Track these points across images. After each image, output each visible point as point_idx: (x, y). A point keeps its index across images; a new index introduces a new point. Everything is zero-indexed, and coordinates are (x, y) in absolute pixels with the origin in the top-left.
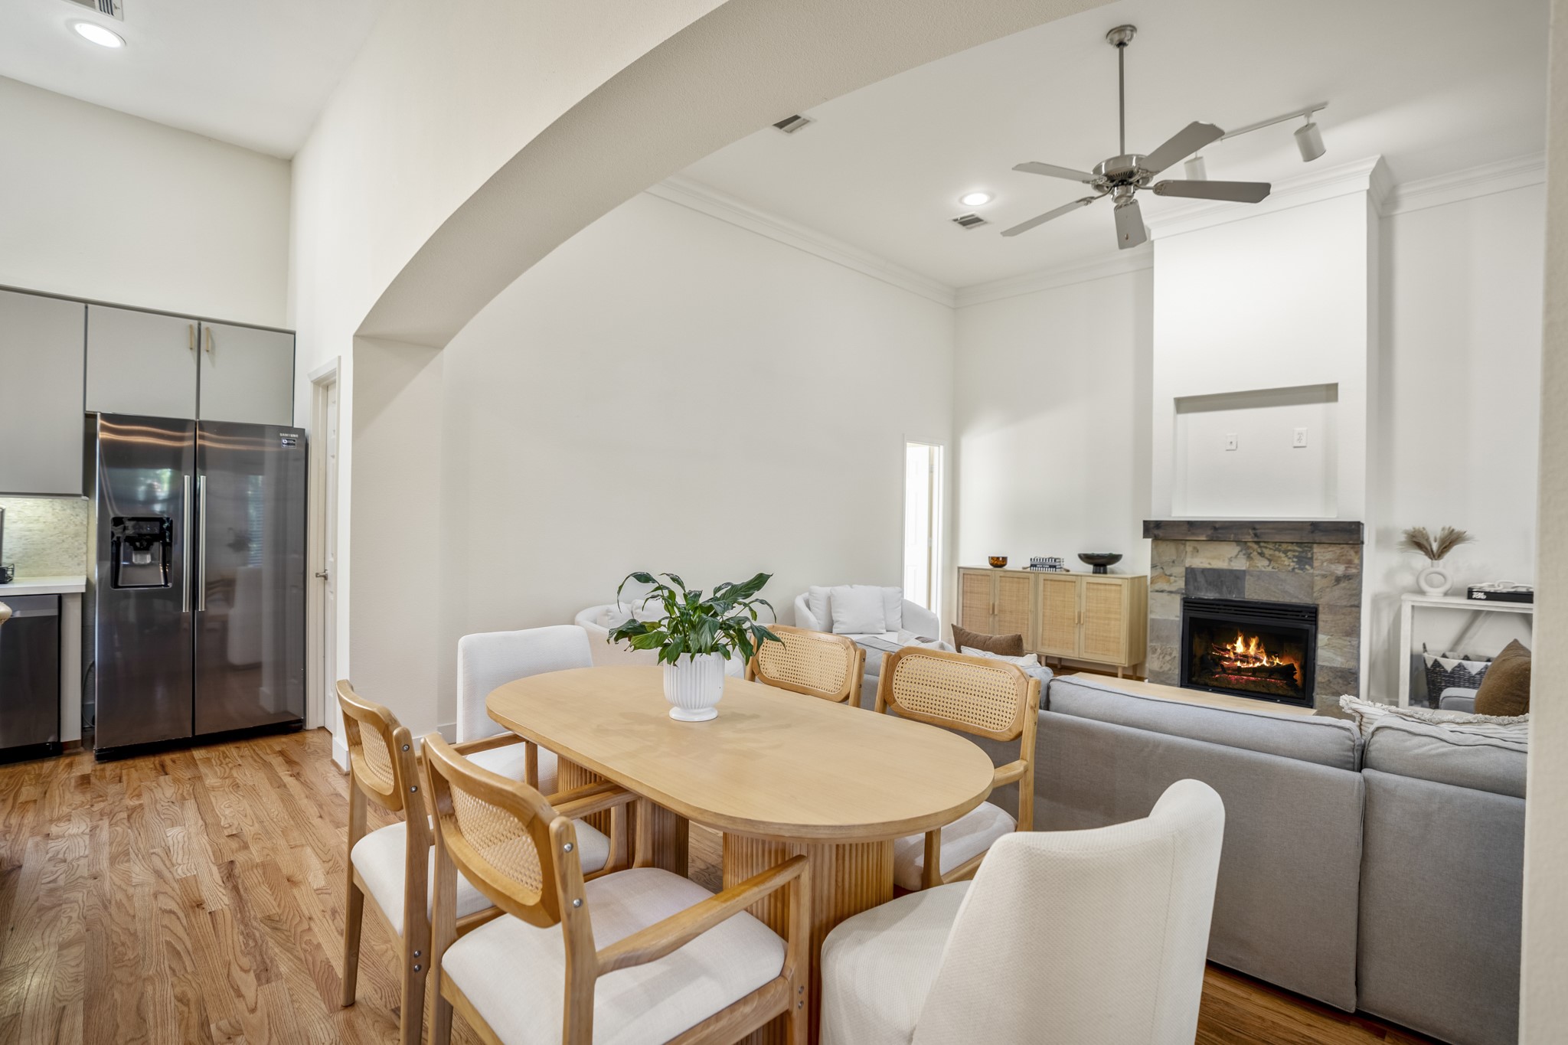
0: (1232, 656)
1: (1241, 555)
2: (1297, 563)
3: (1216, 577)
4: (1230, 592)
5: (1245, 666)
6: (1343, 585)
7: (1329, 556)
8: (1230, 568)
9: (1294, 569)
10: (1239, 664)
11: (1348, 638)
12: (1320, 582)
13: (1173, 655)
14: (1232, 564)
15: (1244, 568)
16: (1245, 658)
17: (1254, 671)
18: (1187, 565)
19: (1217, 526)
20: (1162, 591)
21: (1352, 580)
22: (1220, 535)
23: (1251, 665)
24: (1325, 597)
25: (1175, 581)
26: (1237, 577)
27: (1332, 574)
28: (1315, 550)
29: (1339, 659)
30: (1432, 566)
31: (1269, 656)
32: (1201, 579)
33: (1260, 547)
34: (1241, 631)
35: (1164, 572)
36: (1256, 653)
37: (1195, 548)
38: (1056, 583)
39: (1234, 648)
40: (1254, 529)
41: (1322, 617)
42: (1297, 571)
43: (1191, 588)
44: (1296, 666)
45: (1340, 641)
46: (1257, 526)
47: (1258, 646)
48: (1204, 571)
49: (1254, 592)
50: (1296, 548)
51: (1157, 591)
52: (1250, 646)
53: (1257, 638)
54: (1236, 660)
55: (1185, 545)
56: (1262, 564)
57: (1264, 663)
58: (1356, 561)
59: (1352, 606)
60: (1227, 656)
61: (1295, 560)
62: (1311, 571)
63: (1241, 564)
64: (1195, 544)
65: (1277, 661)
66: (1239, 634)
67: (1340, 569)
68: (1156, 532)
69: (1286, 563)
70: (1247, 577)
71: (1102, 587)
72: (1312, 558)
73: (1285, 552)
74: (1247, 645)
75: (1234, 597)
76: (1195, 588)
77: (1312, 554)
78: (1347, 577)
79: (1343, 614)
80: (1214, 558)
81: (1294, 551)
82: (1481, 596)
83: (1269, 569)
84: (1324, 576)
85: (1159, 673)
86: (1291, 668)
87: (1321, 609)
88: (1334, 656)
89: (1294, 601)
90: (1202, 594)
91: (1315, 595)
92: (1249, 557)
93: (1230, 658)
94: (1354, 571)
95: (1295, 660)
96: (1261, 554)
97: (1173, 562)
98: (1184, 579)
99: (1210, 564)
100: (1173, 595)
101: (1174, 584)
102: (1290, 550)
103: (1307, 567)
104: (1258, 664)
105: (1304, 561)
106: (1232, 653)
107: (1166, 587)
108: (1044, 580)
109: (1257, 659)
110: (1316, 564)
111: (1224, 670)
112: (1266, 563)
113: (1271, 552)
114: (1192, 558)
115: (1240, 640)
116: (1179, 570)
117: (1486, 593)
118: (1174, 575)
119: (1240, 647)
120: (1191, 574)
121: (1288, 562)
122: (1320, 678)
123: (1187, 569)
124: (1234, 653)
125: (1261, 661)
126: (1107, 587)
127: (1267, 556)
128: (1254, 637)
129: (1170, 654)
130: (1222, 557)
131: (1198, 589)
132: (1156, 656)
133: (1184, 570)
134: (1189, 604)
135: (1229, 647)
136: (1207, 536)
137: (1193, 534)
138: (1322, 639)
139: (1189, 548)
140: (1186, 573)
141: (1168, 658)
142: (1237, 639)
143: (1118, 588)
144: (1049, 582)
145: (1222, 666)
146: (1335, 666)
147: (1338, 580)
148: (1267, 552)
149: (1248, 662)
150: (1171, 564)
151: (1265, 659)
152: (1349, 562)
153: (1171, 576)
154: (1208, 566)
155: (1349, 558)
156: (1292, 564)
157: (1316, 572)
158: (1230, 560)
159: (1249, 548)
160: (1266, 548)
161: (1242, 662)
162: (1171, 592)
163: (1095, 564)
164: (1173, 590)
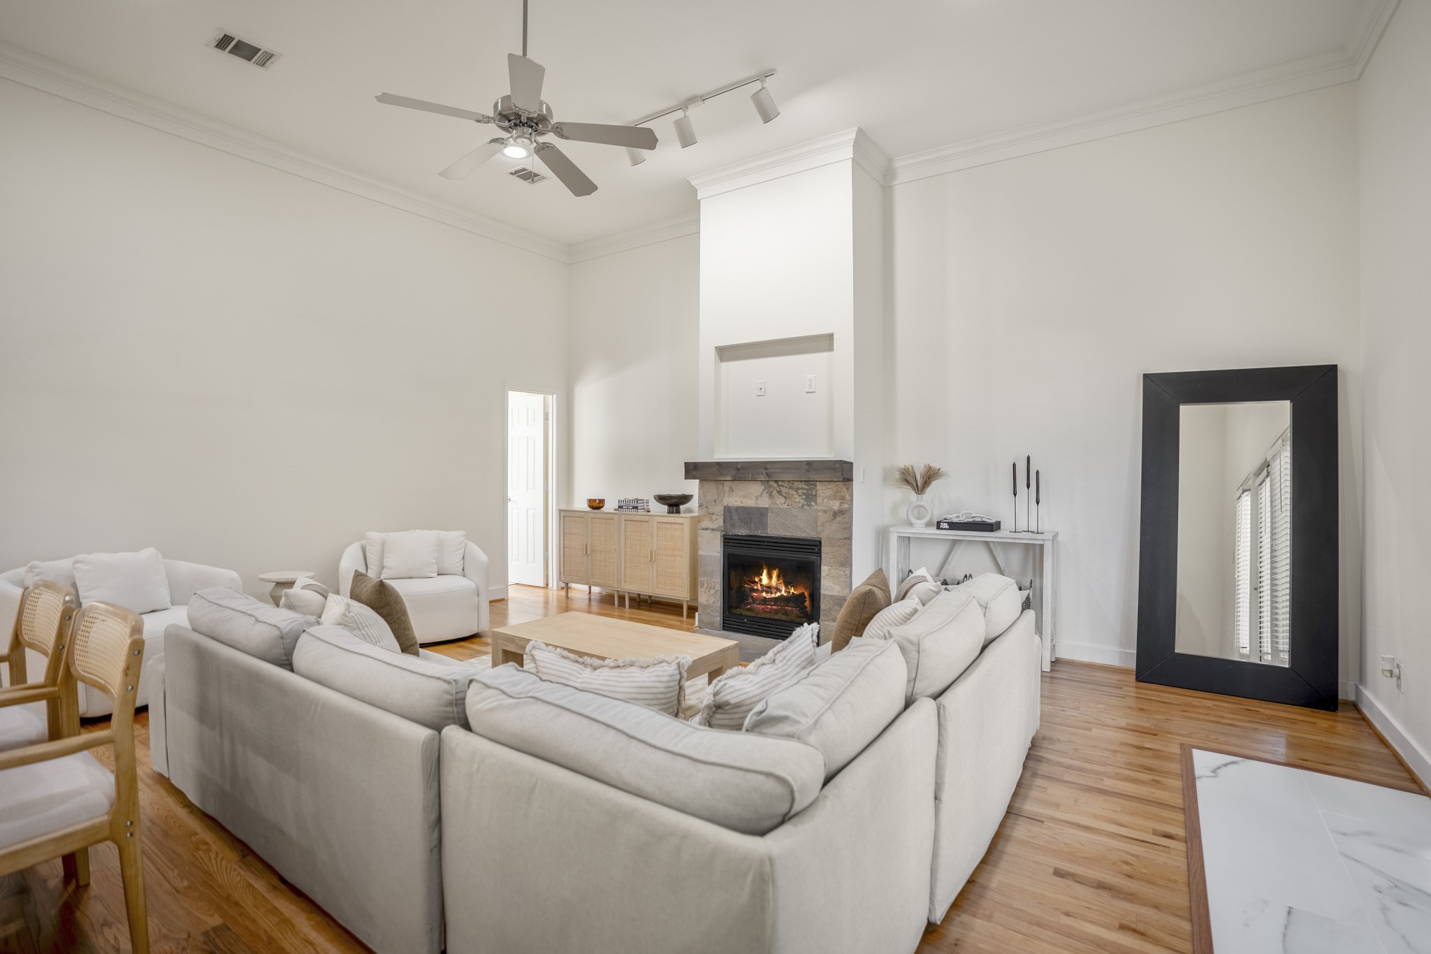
0: (759, 588)
1: (765, 494)
2: (805, 499)
3: (747, 514)
4: (757, 529)
5: (769, 596)
6: (839, 519)
7: (828, 493)
8: (757, 506)
9: (803, 506)
10: (764, 594)
11: (843, 569)
12: (822, 517)
13: (716, 589)
14: (758, 502)
15: (767, 506)
16: (769, 589)
17: (776, 600)
18: (725, 505)
19: (739, 467)
20: (707, 529)
21: (844, 515)
22: (741, 475)
23: (773, 596)
24: (826, 532)
25: (716, 519)
26: (761, 513)
27: (830, 509)
28: (818, 488)
29: (836, 587)
30: (917, 499)
31: (786, 586)
32: (735, 517)
33: (779, 486)
34: (766, 565)
35: (708, 511)
36: (777, 585)
37: (731, 488)
38: (635, 523)
39: (761, 580)
40: (766, 469)
41: (825, 550)
42: (805, 507)
43: (728, 525)
44: (806, 594)
45: (837, 571)
46: (768, 467)
47: (778, 577)
48: (738, 509)
49: (776, 528)
50: (805, 486)
51: (703, 529)
52: (772, 578)
53: (777, 570)
54: (762, 592)
55: (723, 484)
56: (780, 500)
57: (783, 593)
58: (848, 497)
59: (845, 538)
60: (756, 588)
61: (804, 497)
62: (815, 507)
63: (764, 502)
64: (729, 484)
65: (792, 590)
66: (764, 567)
67: (836, 505)
69: (798, 500)
70: (769, 514)
71: (669, 526)
72: (816, 495)
73: (796, 490)
74: (770, 577)
75: (759, 533)
76: (731, 526)
77: (816, 492)
78: (841, 512)
79: (839, 546)
80: (744, 497)
81: (803, 489)
82: (946, 526)
83: (785, 506)
84: (825, 512)
85: (706, 606)
86: (802, 594)
87: (823, 542)
88: (832, 584)
89: (804, 536)
90: (737, 531)
91: (819, 529)
92: (771, 496)
93: (758, 590)
94: (846, 506)
95: (806, 588)
96: (779, 492)
97: (715, 501)
98: (723, 516)
99: (742, 502)
100: (715, 532)
101: (716, 522)
102: (800, 488)
103: (813, 503)
104: (778, 594)
105: (810, 498)
106: (759, 585)
107: (710, 525)
108: (625, 520)
109: (779, 590)
110: (819, 500)
111: (754, 600)
112: (783, 500)
113: (786, 490)
114: (729, 497)
115: (765, 572)
116: (719, 509)
117: (949, 523)
118: (715, 513)
119: (765, 579)
120: (728, 511)
121: (799, 499)
122: (824, 605)
123: (725, 507)
124: (761, 585)
125: (780, 591)
126: (673, 526)
127: (784, 494)
128: (775, 569)
129: (714, 588)
130: (749, 496)
131: (733, 526)
132: (703, 589)
133: (722, 508)
134: (728, 541)
135: (757, 580)
136: (732, 476)
138: (825, 570)
139: (724, 487)
140: (725, 512)
141: (712, 591)
142: (763, 572)
143: (681, 526)
144: (629, 522)
145: (752, 597)
146: (834, 594)
147: (835, 514)
148: (784, 490)
149: (771, 593)
150: (713, 503)
151: (783, 589)
152: (843, 498)
153: (713, 514)
154: (741, 505)
155: (843, 494)
156: (802, 501)
157: (819, 508)
158: (757, 499)
159: (771, 486)
160: (783, 486)
161: (767, 592)
162: (713, 530)
163: (670, 505)
164: (715, 527)
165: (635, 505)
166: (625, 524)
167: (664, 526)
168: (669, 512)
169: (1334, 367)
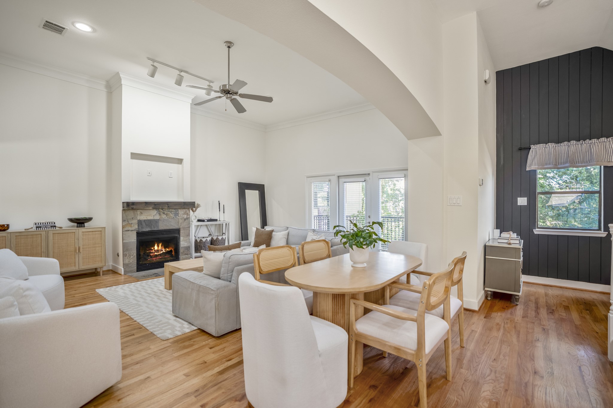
0: (154, 251)
1: (157, 214)
2: (174, 215)
3: (149, 222)
4: (154, 228)
5: (158, 253)
6: (186, 221)
7: (182, 212)
8: (154, 219)
9: (173, 217)
10: (156, 253)
11: (188, 237)
12: (181, 221)
13: (134, 255)
14: (154, 217)
15: (158, 218)
16: (158, 251)
17: (160, 255)
18: (138, 219)
20: (128, 231)
21: (189, 219)
22: (157, 207)
23: (160, 253)
24: (182, 225)
25: (134, 226)
26: (156, 221)
27: (183, 218)
28: (179, 211)
29: (186, 244)
30: (194, 214)
31: (165, 248)
32: (144, 224)
33: (163, 211)
34: (156, 242)
35: (128, 223)
36: (161, 249)
39: (154, 248)
40: (168, 204)
41: (182, 232)
42: (174, 218)
43: (140, 228)
44: (173, 250)
45: (186, 238)
46: (169, 204)
47: (162, 246)
48: (144, 221)
49: (162, 226)
50: (174, 210)
51: (126, 231)
52: (159, 246)
53: (161, 243)
54: (155, 253)
55: (137, 211)
56: (164, 216)
57: (164, 251)
58: (189, 214)
59: (188, 227)
60: (152, 252)
61: (174, 214)
62: (178, 217)
63: (157, 217)
64: (141, 211)
65: (167, 250)
67: (185, 216)
68: (132, 206)
69: (171, 216)
70: (160, 221)
71: (91, 233)
72: (178, 214)
73: (171, 212)
74: (158, 246)
75: (156, 229)
76: (141, 228)
77: (178, 212)
78: (187, 219)
79: (186, 230)
80: (148, 216)
81: (174, 211)
82: (206, 221)
83: (166, 218)
84: (181, 219)
85: (129, 264)
86: (171, 251)
87: (181, 229)
88: (184, 243)
89: (174, 228)
90: (145, 229)
91: (179, 225)
92: (160, 214)
93: (153, 252)
94: (189, 216)
95: (172, 248)
96: (164, 213)
97: (133, 218)
98: (137, 224)
99: (147, 218)
100: (133, 231)
101: (133, 227)
102: (172, 211)
103: (177, 216)
104: (162, 252)
105: (177, 214)
106: (153, 250)
107: (130, 229)
108: (53, 234)
111: (151, 256)
113: (167, 212)
114: (140, 216)
115: (156, 245)
116: (135, 221)
118: (133, 223)
119: (156, 248)
120: (140, 222)
121: (172, 215)
122: (181, 251)
123: (138, 220)
124: (154, 250)
125: (163, 251)
126: (94, 233)
127: (165, 214)
128: (160, 243)
129: (133, 255)
130: (151, 215)
131: (142, 228)
132: (127, 257)
133: (137, 221)
134: (139, 234)
135: (152, 248)
136: (152, 207)
137: (147, 207)
138: (182, 238)
139: (139, 212)
140: (138, 222)
141: (132, 257)
142: (155, 245)
143: (100, 232)
144: (56, 235)
146: (185, 246)
147: (185, 220)
148: (165, 212)
149: (159, 252)
150: (132, 219)
151: (164, 250)
152: (187, 214)
154: (146, 219)
155: (187, 213)
156: (173, 216)
157: (180, 218)
158: (154, 216)
159: (160, 211)
160: (165, 211)
161: (157, 252)
162: (132, 230)
163: (78, 223)
164: (133, 229)
165: (53, 225)
166: (53, 236)
167: (87, 233)
168: (77, 227)
169: (264, 185)
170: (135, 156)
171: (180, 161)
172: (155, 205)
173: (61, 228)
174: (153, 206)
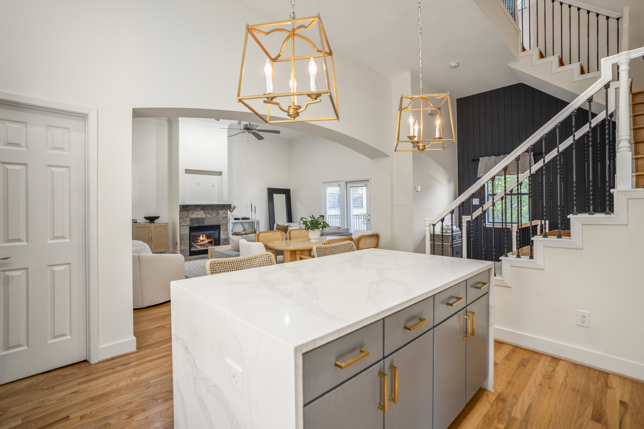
0: (200, 241)
1: (204, 214)
2: (216, 215)
3: (198, 220)
4: (202, 224)
6: (225, 219)
7: (222, 212)
8: (201, 217)
10: (201, 243)
12: (221, 219)
16: (202, 241)
18: (190, 217)
19: (203, 206)
20: (184, 226)
22: (203, 209)
23: (204, 243)
24: (222, 222)
25: (187, 222)
26: (203, 219)
27: (223, 217)
28: (220, 211)
29: (225, 236)
30: (231, 214)
31: (207, 239)
32: (194, 221)
33: (208, 211)
35: (184, 220)
37: (192, 212)
38: (141, 228)
39: (200, 239)
41: (222, 227)
42: (216, 217)
43: (192, 224)
45: (225, 232)
47: (205, 237)
49: (207, 223)
50: (216, 211)
51: (182, 226)
52: (203, 237)
55: (189, 212)
56: (209, 215)
57: (207, 241)
59: (227, 224)
60: (198, 241)
63: (204, 216)
64: (192, 211)
65: (209, 240)
66: (201, 234)
67: (224, 215)
68: (186, 208)
70: (206, 219)
71: (159, 227)
73: (214, 212)
75: (202, 225)
79: (225, 226)
80: (197, 215)
82: (241, 219)
83: (210, 217)
84: (221, 217)
85: (184, 250)
86: (212, 241)
87: (221, 225)
88: (223, 236)
89: (216, 224)
90: (195, 225)
91: (220, 222)
92: (206, 214)
94: (227, 216)
95: (213, 239)
96: (208, 213)
100: (187, 226)
105: (218, 214)
107: (185, 224)
109: (205, 240)
110: (220, 215)
111: (198, 245)
112: (210, 215)
113: (211, 212)
114: (192, 215)
116: (188, 219)
117: (242, 218)
120: (191, 220)
121: (214, 215)
122: (221, 241)
126: (161, 227)
128: (204, 235)
129: (187, 244)
130: (200, 214)
131: (193, 224)
132: (183, 245)
133: (189, 219)
134: (191, 228)
137: (196, 208)
138: (221, 232)
139: (191, 212)
141: (186, 245)
142: (201, 236)
143: (164, 227)
146: (224, 238)
147: (224, 218)
148: (210, 212)
150: (186, 217)
152: (226, 214)
153: (186, 221)
154: (196, 217)
155: (226, 212)
159: (205, 212)
162: (186, 226)
163: (150, 220)
164: (187, 225)
165: (135, 221)
166: (136, 229)
167: (156, 227)
168: (150, 223)
169: (290, 189)
170: (188, 171)
171: (220, 173)
172: (202, 207)
173: (140, 223)
174: (201, 208)
